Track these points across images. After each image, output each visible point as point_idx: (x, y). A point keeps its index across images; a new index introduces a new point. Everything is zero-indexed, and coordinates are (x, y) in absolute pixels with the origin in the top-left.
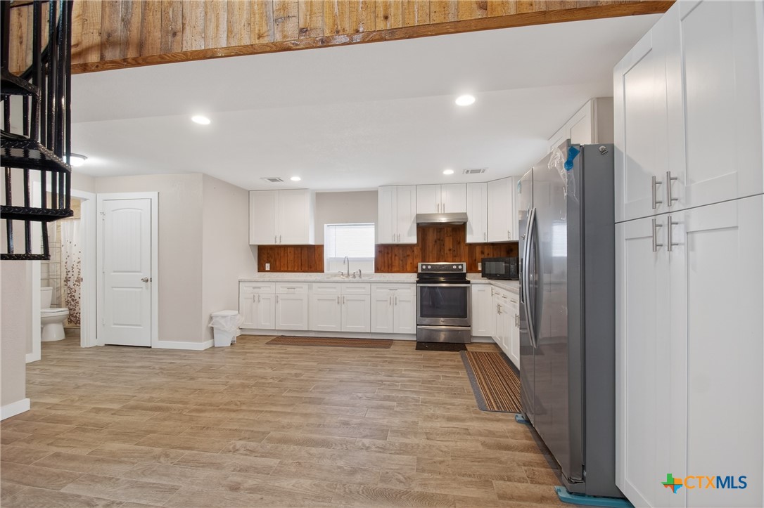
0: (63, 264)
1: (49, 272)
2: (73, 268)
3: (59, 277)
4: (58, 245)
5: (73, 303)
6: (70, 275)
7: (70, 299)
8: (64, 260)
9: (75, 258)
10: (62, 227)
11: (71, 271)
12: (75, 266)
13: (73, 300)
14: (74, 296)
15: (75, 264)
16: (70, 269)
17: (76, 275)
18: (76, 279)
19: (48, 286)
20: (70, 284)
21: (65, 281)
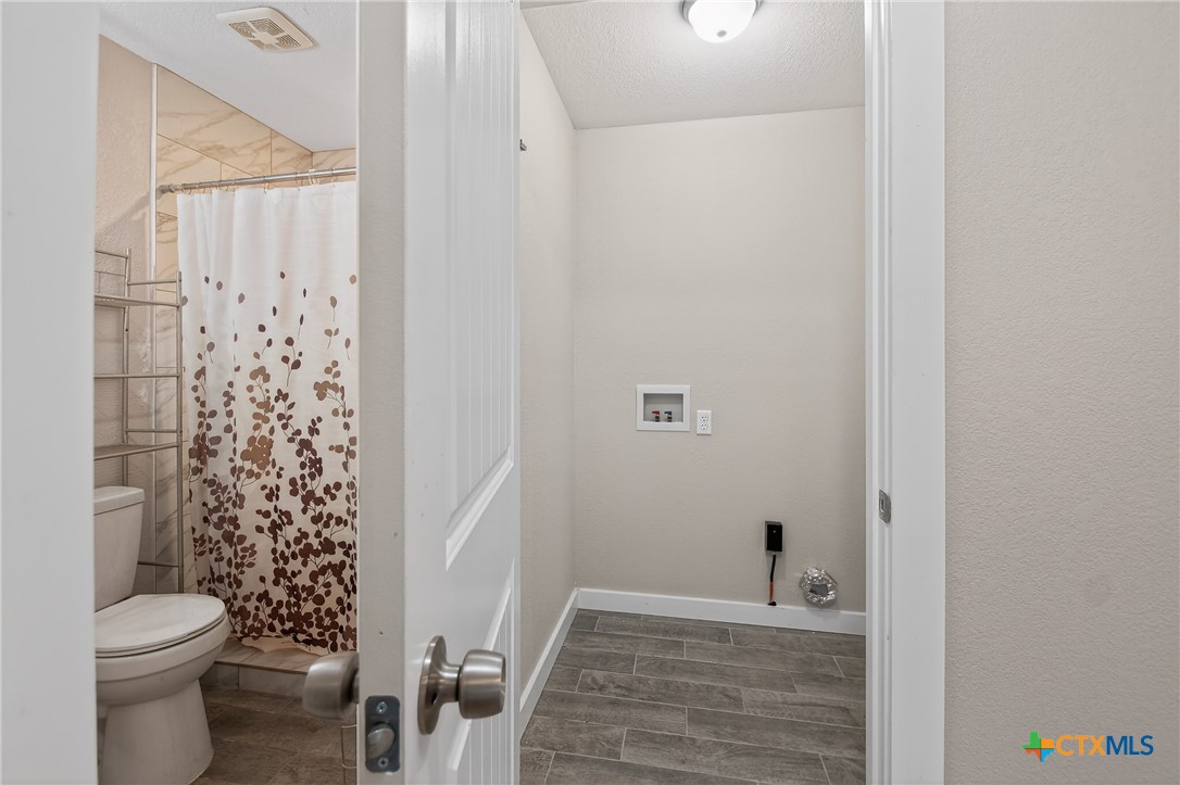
0: (189, 379)
1: (124, 416)
2: (229, 398)
3: (173, 438)
4: (165, 295)
5: (227, 552)
6: (218, 425)
7: (215, 534)
8: (191, 366)
9: (238, 354)
10: (181, 222)
11: (222, 411)
12: (239, 391)
13: (228, 537)
14: (234, 521)
15: (242, 380)
16: (215, 402)
17: (244, 429)
18: (242, 445)
19: (123, 481)
20: (219, 468)
21: (192, 454)
